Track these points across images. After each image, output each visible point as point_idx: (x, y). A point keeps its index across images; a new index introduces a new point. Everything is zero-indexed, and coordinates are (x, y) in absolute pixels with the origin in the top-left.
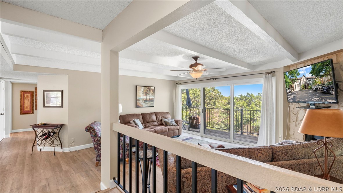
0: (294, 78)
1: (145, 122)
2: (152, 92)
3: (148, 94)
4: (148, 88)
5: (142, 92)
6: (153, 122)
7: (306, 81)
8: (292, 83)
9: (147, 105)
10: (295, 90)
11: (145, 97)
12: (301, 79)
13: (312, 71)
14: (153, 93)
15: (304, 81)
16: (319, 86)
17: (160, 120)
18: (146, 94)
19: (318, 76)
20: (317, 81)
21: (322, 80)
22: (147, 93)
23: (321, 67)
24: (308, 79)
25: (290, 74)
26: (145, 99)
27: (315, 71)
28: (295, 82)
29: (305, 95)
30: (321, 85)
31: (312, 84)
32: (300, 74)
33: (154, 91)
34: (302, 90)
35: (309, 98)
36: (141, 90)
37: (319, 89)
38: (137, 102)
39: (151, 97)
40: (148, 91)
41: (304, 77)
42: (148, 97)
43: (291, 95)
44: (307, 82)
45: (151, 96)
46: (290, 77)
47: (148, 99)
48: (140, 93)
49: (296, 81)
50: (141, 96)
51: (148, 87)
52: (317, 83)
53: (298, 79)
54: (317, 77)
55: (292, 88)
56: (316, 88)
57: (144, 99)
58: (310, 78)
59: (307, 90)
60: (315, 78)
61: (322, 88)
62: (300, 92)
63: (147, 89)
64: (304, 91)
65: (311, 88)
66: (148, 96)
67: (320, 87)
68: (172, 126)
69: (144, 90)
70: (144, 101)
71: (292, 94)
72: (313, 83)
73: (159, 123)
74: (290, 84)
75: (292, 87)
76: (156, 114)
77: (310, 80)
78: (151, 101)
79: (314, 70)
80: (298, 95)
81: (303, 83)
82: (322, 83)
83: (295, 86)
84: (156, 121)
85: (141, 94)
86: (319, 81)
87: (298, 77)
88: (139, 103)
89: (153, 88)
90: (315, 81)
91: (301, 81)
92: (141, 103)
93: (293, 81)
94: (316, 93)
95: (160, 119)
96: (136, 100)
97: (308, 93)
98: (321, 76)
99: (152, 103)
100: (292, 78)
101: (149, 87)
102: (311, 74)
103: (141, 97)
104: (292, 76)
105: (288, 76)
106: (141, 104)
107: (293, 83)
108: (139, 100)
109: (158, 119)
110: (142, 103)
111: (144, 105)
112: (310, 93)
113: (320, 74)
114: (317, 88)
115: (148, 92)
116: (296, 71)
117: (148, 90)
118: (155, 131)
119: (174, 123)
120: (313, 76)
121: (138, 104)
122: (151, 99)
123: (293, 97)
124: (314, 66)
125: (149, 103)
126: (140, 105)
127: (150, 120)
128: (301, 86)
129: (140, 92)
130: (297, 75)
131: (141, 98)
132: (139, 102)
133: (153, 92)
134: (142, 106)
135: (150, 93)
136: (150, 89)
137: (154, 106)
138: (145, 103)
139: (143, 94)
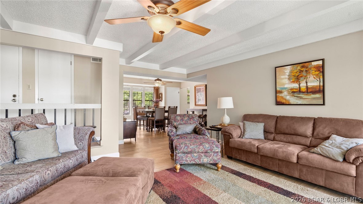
2: (313, 71)
3: (302, 79)
4: (303, 67)
5: (287, 77)
6: (294, 137)
9: (302, 100)
11: (296, 85)
14: (317, 75)
18: (297, 79)
22: (301, 77)
26: (296, 89)
33: (321, 69)
36: (285, 73)
38: (278, 95)
40: (304, 72)
42: (303, 85)
45: (313, 82)
47: (305, 87)
48: (283, 79)
50: (284, 84)
51: (301, 65)
57: (291, 89)
63: (299, 68)
66: (305, 81)
69: (291, 72)
70: (293, 92)
76: (316, 122)
78: (314, 92)
85: (286, 81)
88: (282, 97)
89: (320, 62)
92: (285, 97)
96: (276, 92)
99: (317, 95)
103: (286, 86)
106: (285, 99)
108: (281, 92)
109: (315, 134)
110: (288, 98)
111: (293, 100)
115: (304, 74)
117: (302, 71)
121: (280, 100)
122: (313, 87)
126: (284, 101)
129: (282, 77)
131: (286, 88)
132: (282, 95)
133: (317, 73)
134: (289, 102)
135: (309, 76)
136: (309, 67)
137: (324, 104)
138: (295, 98)
139: (289, 79)
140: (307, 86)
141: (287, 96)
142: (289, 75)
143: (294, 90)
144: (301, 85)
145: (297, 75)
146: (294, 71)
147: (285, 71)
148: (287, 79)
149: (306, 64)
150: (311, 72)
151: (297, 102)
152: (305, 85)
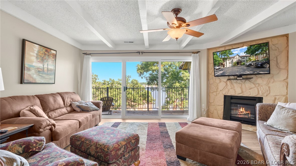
0: (226, 57)
1: (48, 111)
4: (46, 51)
5: (35, 55)
6: (60, 109)
7: (239, 59)
8: (222, 61)
10: (225, 67)
11: (40, 65)
12: (233, 58)
13: (247, 50)
14: (53, 61)
15: (237, 59)
16: (252, 62)
17: (68, 105)
18: (42, 60)
19: (253, 54)
20: (252, 58)
21: (257, 57)
22: (45, 59)
23: (257, 48)
24: (241, 57)
25: (222, 54)
26: (41, 69)
27: (251, 50)
28: (226, 60)
29: (237, 70)
30: (255, 61)
31: (245, 61)
32: (233, 54)
33: (55, 56)
34: (234, 66)
35: (241, 72)
36: (34, 50)
37: (252, 64)
38: (25, 72)
39: (51, 67)
40: (47, 56)
41: (237, 56)
43: (220, 71)
44: (241, 60)
45: (51, 65)
46: (221, 56)
47: (46, 69)
48: (32, 56)
49: (228, 59)
50: (32, 62)
51: (46, 49)
52: (251, 60)
53: (230, 58)
54: (251, 56)
55: (222, 66)
56: (249, 64)
57: (38, 68)
58: (245, 56)
59: (239, 66)
60: (249, 56)
61: (256, 64)
62: (231, 68)
63: (44, 50)
64: (236, 67)
65: (244, 64)
66: (46, 64)
67: (254, 63)
68: (94, 110)
69: (39, 52)
70: (39, 71)
71: (222, 70)
72: (247, 61)
73: (69, 109)
74: (220, 62)
75: (222, 64)
76: (61, 95)
77: (244, 58)
78: (51, 74)
79: (249, 50)
80: (229, 70)
81: (235, 60)
82: (257, 60)
83: (226, 63)
84: (63, 108)
85: (34, 59)
86: (253, 58)
87: (230, 56)
88: (29, 75)
89: (54, 52)
90: (249, 59)
91: (234, 59)
92: (32, 75)
93: (224, 59)
94: (248, 68)
95: (68, 103)
97: (240, 68)
98: (256, 55)
100: (223, 57)
101: (48, 49)
102: (245, 53)
103: (34, 64)
104: (224, 56)
105: (219, 56)
106: (33, 78)
107: (224, 62)
108: (28, 70)
109: (65, 104)
110: (35, 76)
111: (38, 80)
112: (242, 68)
113: (255, 53)
114: (251, 64)
116: (229, 51)
117: (46, 54)
118: (80, 122)
119: (94, 107)
120: (248, 55)
121: (26, 77)
122: (51, 70)
123: (222, 73)
124: (250, 47)
125: (46, 77)
126: (31, 80)
127: (57, 106)
128: (233, 63)
129: (31, 53)
130: (230, 55)
131: (34, 66)
132: (30, 73)
133: (53, 59)
134: (35, 81)
135: (49, 60)
136: (50, 53)
137: (54, 83)
138: (40, 76)
139: (37, 58)
140: (48, 68)
141: (34, 74)
142: (37, 54)
143: (40, 70)
144: (44, 66)
145: (42, 56)
146: (40, 51)
147: (35, 49)
148: (35, 57)
149: (49, 50)
150: (51, 58)
151: (41, 81)
152: (47, 67)
